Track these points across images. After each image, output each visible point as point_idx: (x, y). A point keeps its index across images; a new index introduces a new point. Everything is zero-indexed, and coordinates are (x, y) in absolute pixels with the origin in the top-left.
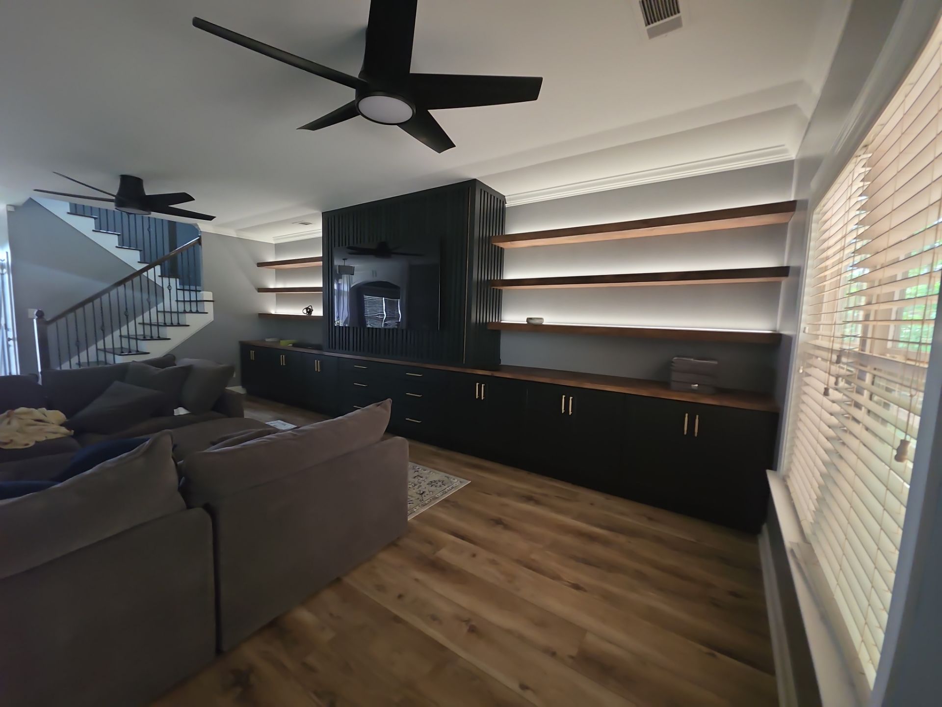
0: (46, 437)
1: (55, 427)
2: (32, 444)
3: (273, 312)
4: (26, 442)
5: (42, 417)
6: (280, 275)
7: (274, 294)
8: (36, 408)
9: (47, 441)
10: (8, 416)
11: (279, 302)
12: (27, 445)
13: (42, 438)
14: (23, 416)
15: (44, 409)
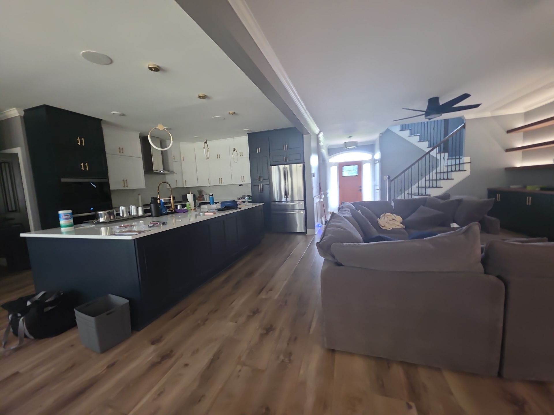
0: (396, 227)
1: (399, 223)
2: (391, 229)
3: (518, 165)
4: (389, 227)
5: (394, 218)
6: (526, 136)
7: (521, 151)
8: (392, 214)
9: (396, 228)
10: (384, 216)
11: (525, 157)
12: (389, 228)
13: (394, 227)
14: (388, 217)
15: (395, 215)
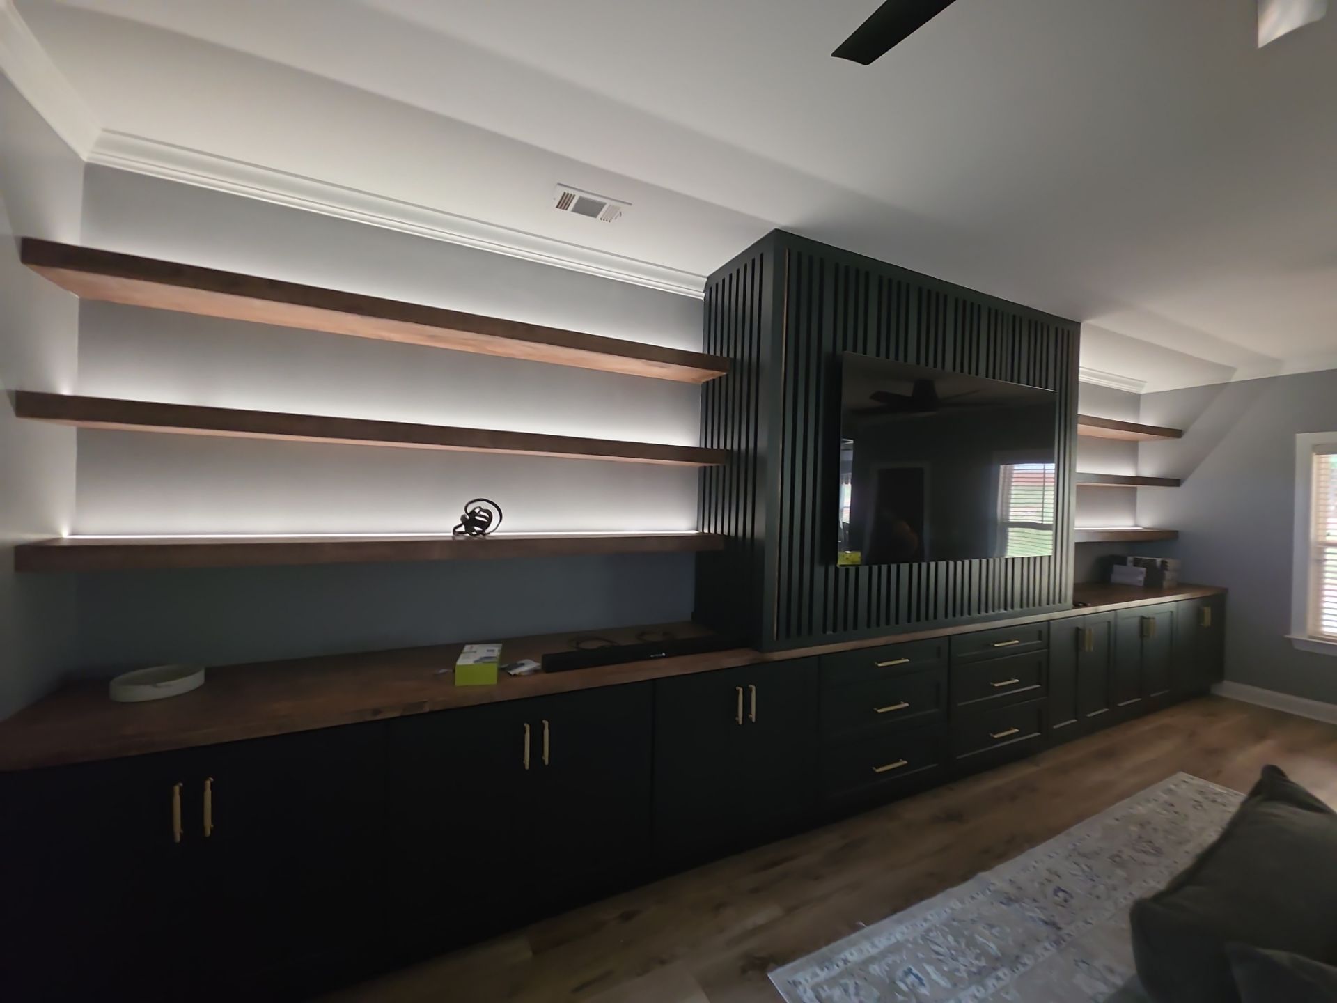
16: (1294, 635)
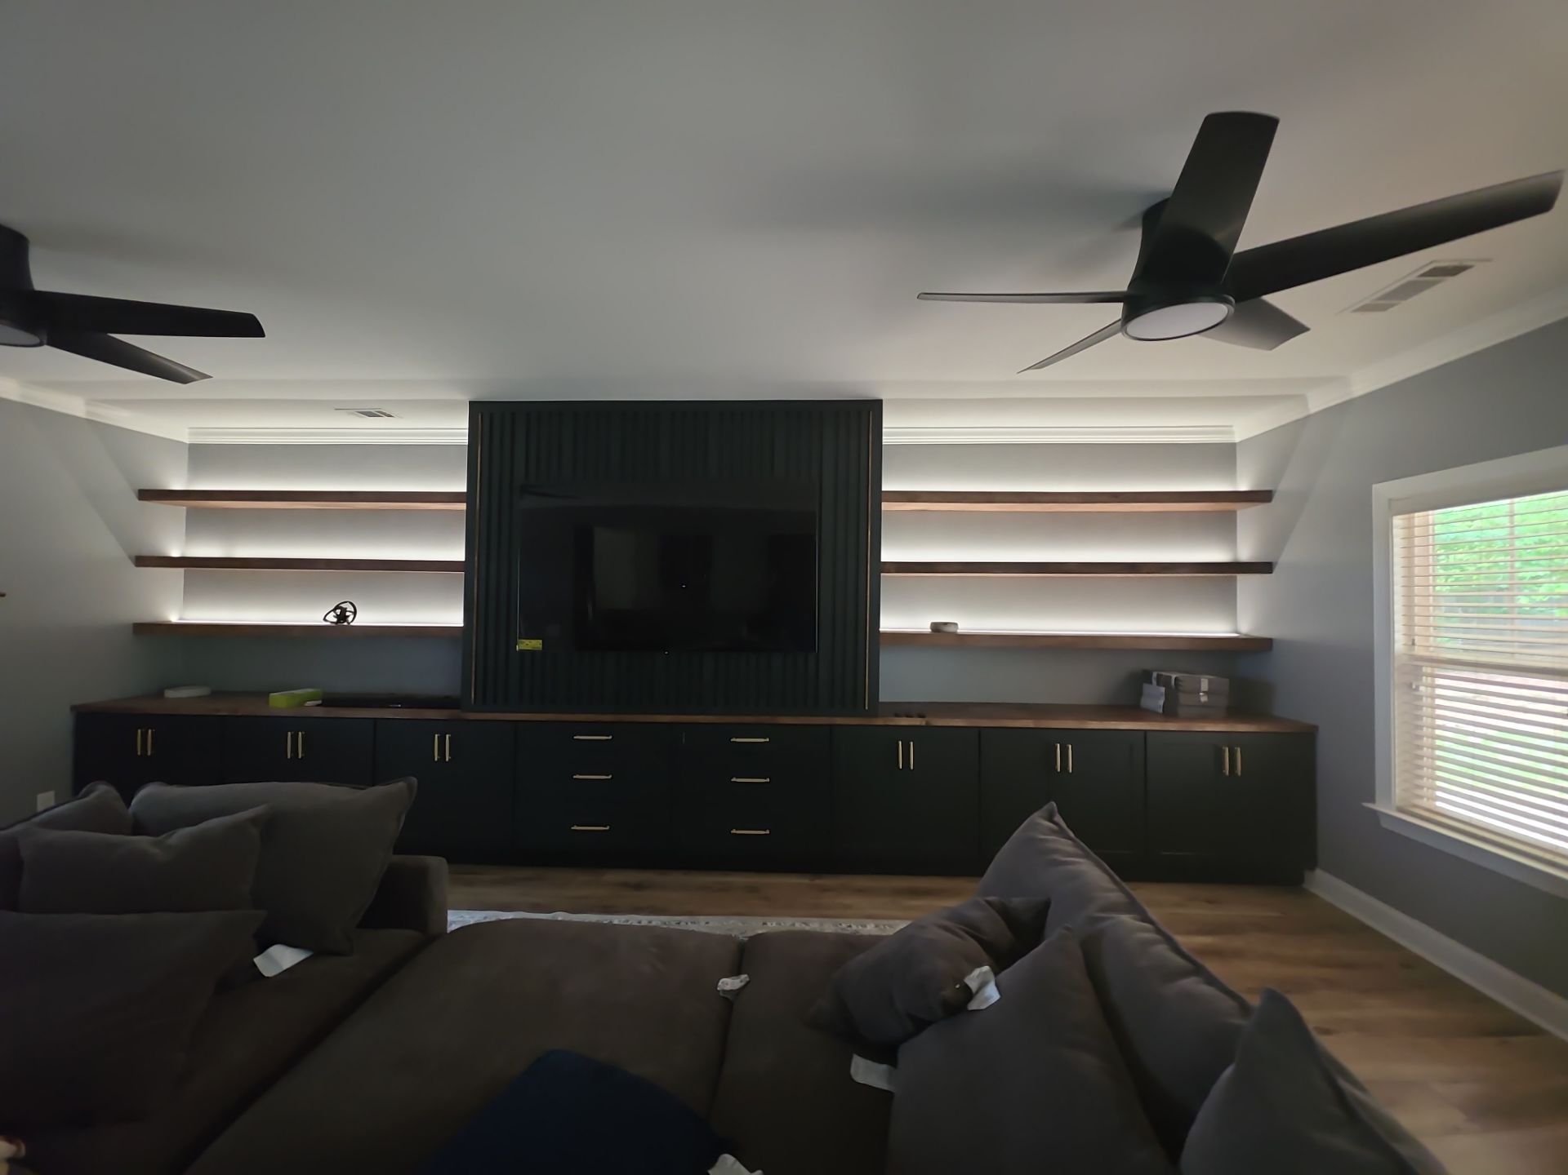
3: (174, 618)
6: (197, 525)
7: (180, 572)
11: (191, 593)
16: (1379, 806)
